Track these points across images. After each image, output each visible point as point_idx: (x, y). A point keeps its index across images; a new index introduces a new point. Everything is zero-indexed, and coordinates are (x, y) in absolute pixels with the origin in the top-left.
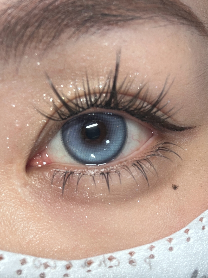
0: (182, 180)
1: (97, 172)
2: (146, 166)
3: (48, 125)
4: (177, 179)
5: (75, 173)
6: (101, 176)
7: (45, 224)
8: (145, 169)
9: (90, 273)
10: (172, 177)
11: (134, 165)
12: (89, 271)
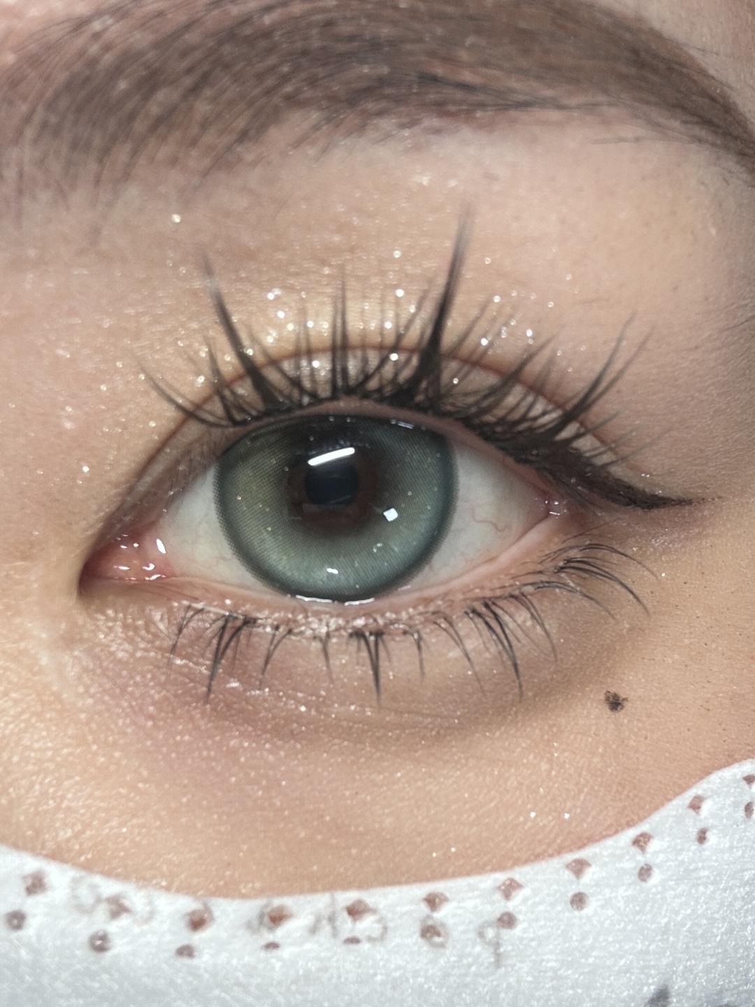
0: (643, 680)
1: (338, 629)
2: (517, 619)
3: (178, 436)
4: (624, 674)
5: (260, 621)
6: (354, 643)
7: (123, 791)
8: (512, 632)
9: (276, 953)
10: (608, 665)
11: (471, 615)
12: (272, 946)
